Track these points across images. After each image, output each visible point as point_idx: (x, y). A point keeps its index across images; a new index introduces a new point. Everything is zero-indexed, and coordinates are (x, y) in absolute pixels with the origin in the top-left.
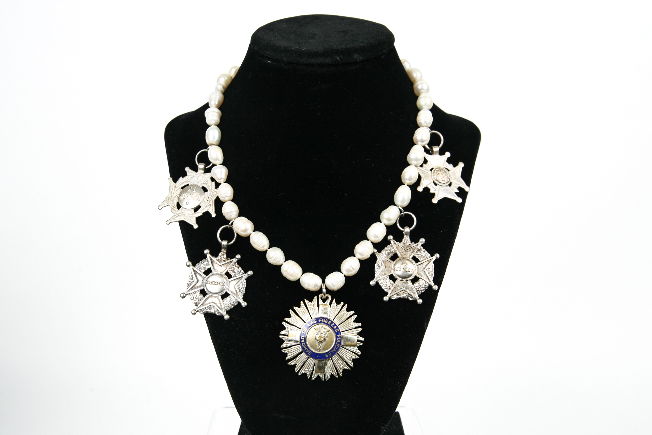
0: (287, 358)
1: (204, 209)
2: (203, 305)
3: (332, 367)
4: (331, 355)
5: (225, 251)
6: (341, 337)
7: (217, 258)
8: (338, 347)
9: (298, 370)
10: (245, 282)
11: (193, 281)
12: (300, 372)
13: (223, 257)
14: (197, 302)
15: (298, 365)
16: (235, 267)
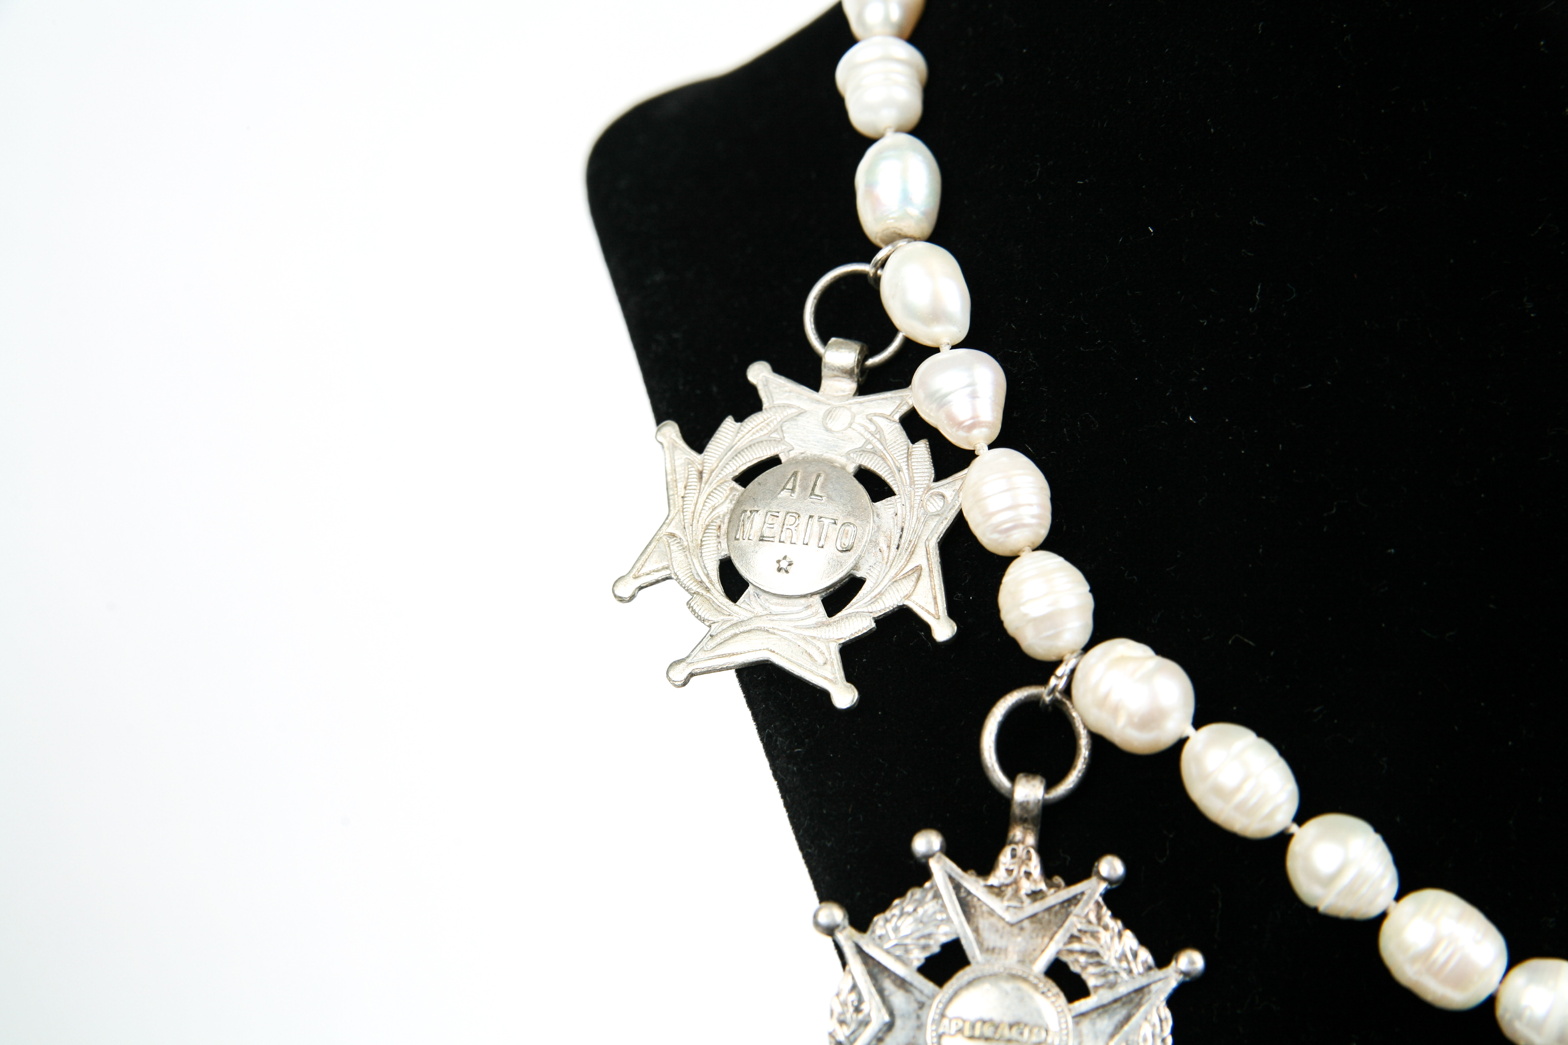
1: (881, 593)
5: (1031, 840)
7: (993, 880)
10: (1163, 1016)
11: (861, 1016)
13: (1028, 874)
16: (1101, 929)
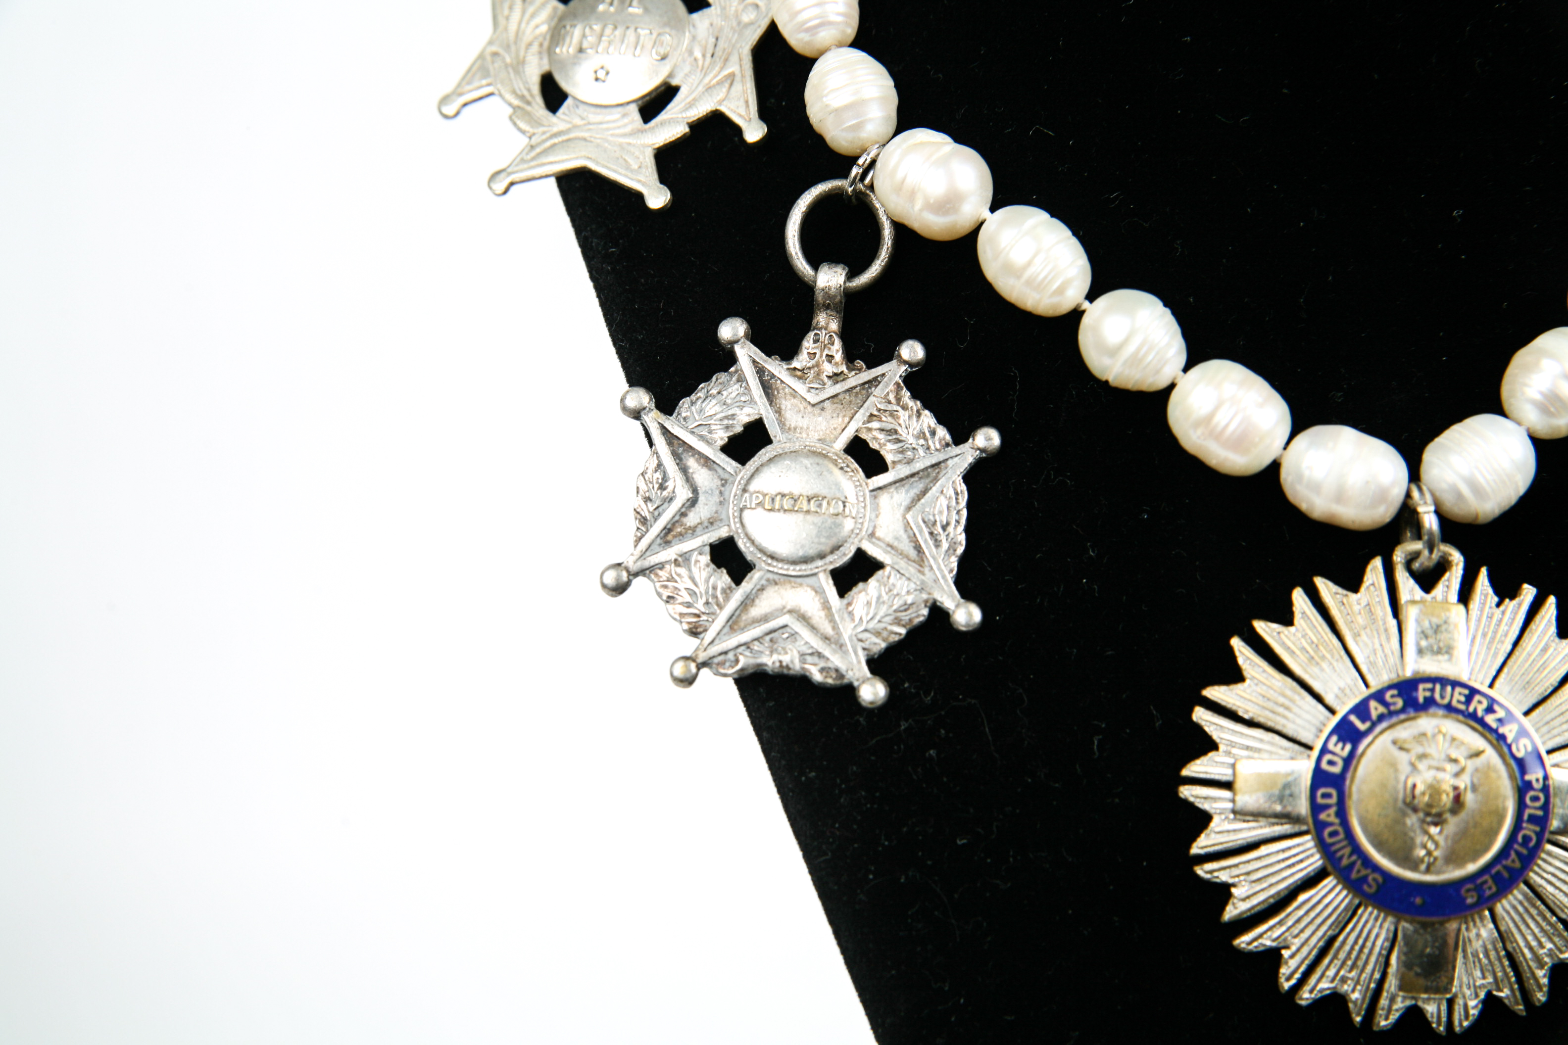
0: (1230, 912)
1: (695, 100)
2: (731, 628)
3: (1492, 954)
4: (1494, 889)
5: (834, 326)
6: (1545, 789)
7: (795, 364)
8: (1532, 844)
9: (1297, 975)
10: (959, 489)
11: (665, 493)
12: (1307, 988)
13: (830, 358)
14: (698, 616)
15: (1298, 950)
16: (899, 408)
